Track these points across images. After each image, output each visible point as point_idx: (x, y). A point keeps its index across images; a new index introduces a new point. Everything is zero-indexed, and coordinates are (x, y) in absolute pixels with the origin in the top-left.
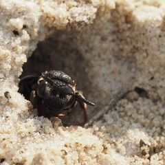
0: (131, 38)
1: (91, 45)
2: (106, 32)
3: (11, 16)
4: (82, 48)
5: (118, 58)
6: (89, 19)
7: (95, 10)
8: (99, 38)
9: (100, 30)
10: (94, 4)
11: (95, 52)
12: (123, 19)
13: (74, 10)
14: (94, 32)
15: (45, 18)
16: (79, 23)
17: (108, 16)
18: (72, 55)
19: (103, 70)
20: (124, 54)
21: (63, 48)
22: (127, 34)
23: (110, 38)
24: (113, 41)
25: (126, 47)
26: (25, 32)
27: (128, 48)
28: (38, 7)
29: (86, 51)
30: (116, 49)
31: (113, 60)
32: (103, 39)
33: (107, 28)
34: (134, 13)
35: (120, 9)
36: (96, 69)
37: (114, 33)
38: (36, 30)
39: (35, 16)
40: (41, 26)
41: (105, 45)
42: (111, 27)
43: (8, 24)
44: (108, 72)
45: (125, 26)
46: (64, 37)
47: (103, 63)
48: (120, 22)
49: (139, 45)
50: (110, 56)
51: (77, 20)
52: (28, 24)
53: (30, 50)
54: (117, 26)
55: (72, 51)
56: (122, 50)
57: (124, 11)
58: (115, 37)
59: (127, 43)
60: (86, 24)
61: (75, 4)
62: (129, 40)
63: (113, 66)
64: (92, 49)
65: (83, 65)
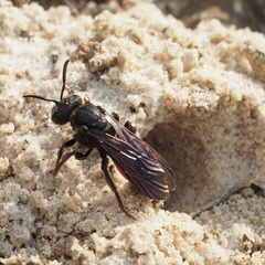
0: (254, 134)
1: (213, 136)
2: (230, 125)
3: (130, 92)
4: (204, 139)
5: (239, 153)
6: (210, 106)
7: (217, 98)
8: (222, 129)
9: (224, 121)
10: (218, 92)
11: (216, 144)
12: (249, 113)
13: (195, 95)
14: (218, 122)
15: (165, 100)
16: (199, 109)
17: (234, 108)
18: (195, 145)
19: (223, 163)
20: (245, 149)
21: (186, 137)
22: (251, 128)
23: (234, 131)
24: (237, 135)
25: (248, 141)
26: (141, 110)
27: (249, 143)
28: (161, 88)
29: (208, 142)
30: (239, 144)
31: (234, 154)
32: (227, 132)
33: (231, 121)
34: (260, 108)
35: (247, 103)
36: (215, 162)
37: (238, 126)
38: (154, 110)
39: (155, 96)
40: (160, 107)
41: (227, 138)
42: (236, 120)
43: (125, 100)
44: (227, 166)
45: (250, 121)
46: (186, 124)
47: (224, 156)
48: (245, 116)
49: (260, 141)
50: (232, 150)
51: (197, 105)
52: (147, 102)
53: (145, 130)
54: (242, 120)
55: (195, 141)
56: (244, 145)
57: (251, 105)
58: (239, 131)
59: (249, 138)
60: (206, 111)
61: (199, 89)
62: (251, 135)
63: (234, 160)
64: (214, 140)
65: (204, 156)
